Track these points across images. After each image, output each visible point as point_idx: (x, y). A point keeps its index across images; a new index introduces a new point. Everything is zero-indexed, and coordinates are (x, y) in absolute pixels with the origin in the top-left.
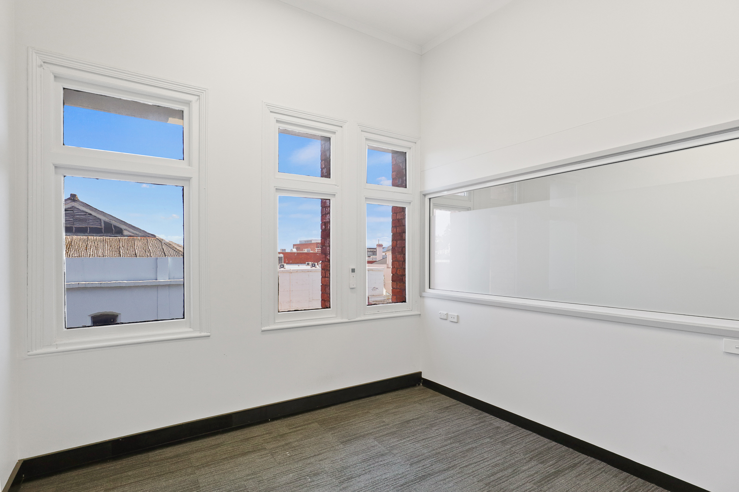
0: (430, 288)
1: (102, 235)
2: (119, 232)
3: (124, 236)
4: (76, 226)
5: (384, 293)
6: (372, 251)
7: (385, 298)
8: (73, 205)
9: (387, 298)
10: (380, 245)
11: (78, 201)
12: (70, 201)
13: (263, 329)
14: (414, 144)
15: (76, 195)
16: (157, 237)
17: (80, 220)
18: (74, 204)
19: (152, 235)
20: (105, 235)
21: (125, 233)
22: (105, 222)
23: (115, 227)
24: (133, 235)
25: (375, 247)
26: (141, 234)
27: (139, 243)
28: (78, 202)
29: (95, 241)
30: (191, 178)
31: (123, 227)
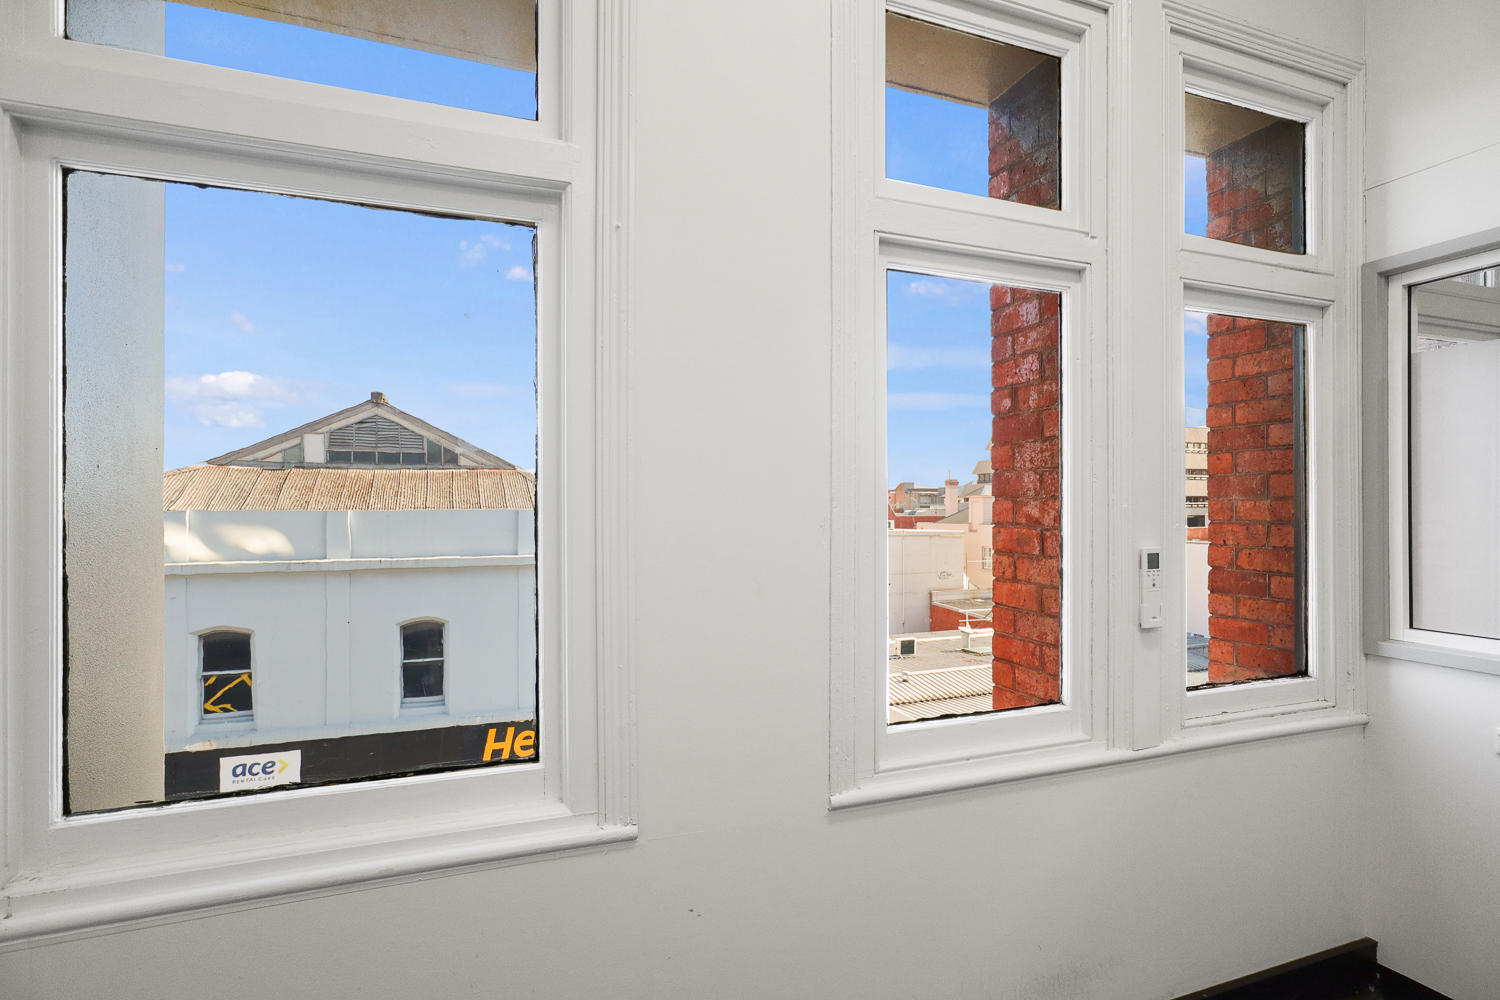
0: (1411, 626)
1: (424, 466)
2: (452, 459)
3: (460, 467)
4: (380, 450)
5: (965, 587)
6: (930, 495)
7: (968, 596)
8: (377, 412)
9: (972, 596)
10: (953, 483)
11: (386, 404)
12: (370, 406)
13: (838, 799)
14: (1339, 89)
15: (381, 394)
16: (518, 470)
17: (386, 439)
18: (380, 411)
19: (510, 465)
20: (429, 467)
21: (462, 461)
22: (430, 443)
23: (446, 450)
24: (476, 465)
25: (944, 486)
26: (488, 463)
27: (486, 482)
28: (385, 408)
29: (412, 477)
30: (564, 185)
31: (458, 450)
